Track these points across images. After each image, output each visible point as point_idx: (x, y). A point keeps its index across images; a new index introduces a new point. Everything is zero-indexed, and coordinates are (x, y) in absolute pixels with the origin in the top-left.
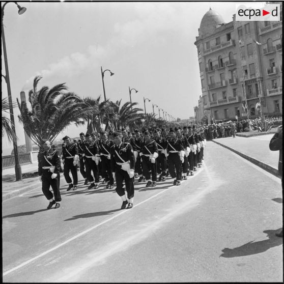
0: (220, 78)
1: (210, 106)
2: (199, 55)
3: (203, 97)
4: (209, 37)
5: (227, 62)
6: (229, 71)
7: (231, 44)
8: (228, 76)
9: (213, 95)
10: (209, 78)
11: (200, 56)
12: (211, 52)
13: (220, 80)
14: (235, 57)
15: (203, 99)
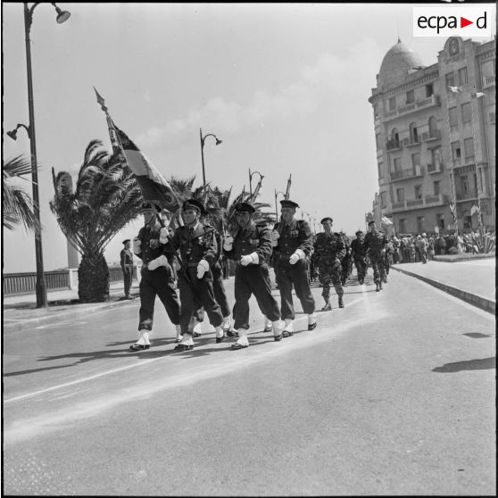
0: (411, 161)
1: (392, 211)
2: (375, 119)
3: (381, 193)
4: (394, 89)
5: (425, 134)
6: (429, 149)
7: (433, 102)
8: (425, 159)
9: (398, 190)
10: (392, 162)
11: (378, 122)
12: (398, 115)
13: (411, 166)
14: (439, 126)
15: (380, 199)
